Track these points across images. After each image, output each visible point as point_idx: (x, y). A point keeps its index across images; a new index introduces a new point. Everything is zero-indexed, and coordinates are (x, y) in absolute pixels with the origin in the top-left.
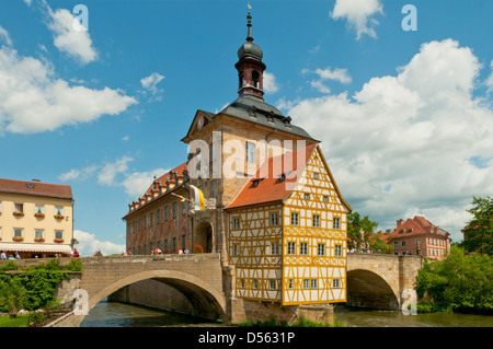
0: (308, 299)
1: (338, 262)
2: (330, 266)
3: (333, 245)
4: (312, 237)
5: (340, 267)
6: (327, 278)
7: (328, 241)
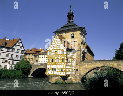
0: (53, 74)
1: (63, 64)
2: (60, 65)
3: (61, 59)
4: (55, 57)
5: (63, 65)
6: (59, 68)
7: (60, 58)
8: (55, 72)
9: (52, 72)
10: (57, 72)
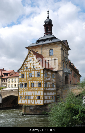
0: (27, 103)
1: (40, 89)
2: (36, 91)
3: (37, 83)
4: (29, 81)
5: (40, 91)
7: (35, 82)
8: (29, 101)
9: (26, 100)
10: (32, 100)
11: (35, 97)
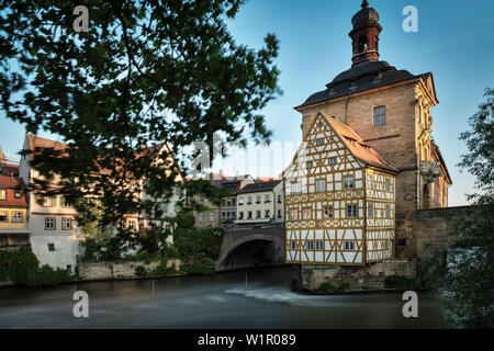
0: (311, 260)
1: (351, 223)
6: (336, 240)
7: (337, 203)
8: (319, 254)
10: (327, 254)
11: (336, 244)
